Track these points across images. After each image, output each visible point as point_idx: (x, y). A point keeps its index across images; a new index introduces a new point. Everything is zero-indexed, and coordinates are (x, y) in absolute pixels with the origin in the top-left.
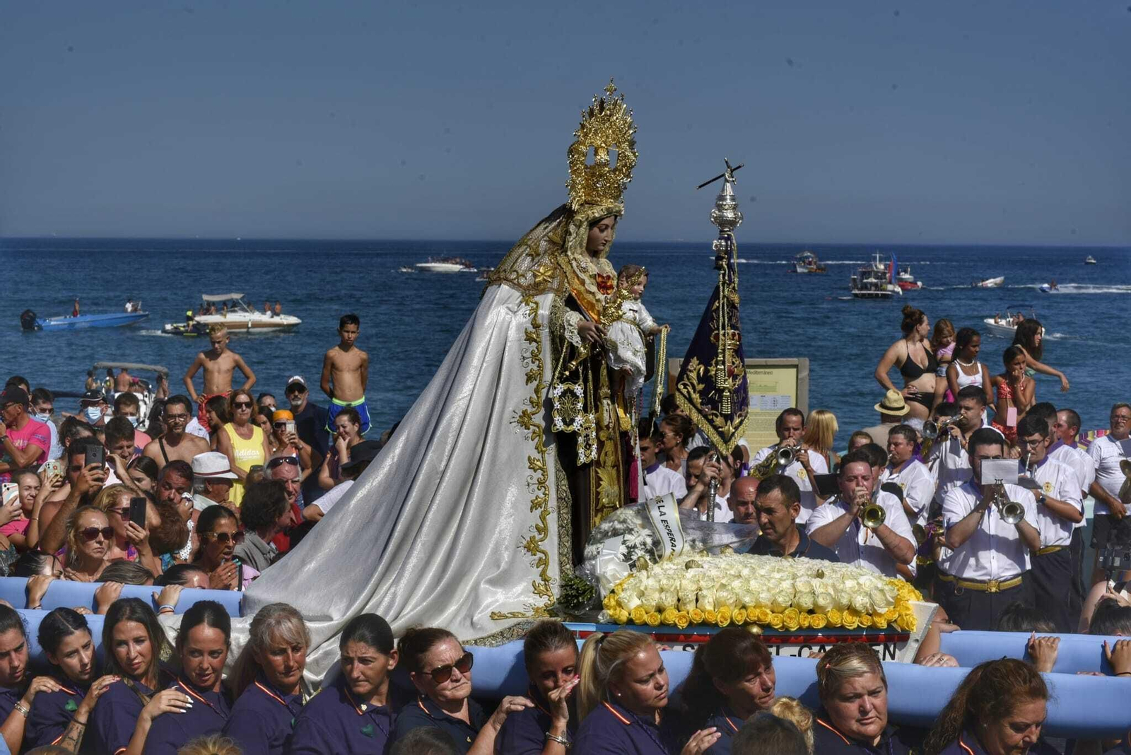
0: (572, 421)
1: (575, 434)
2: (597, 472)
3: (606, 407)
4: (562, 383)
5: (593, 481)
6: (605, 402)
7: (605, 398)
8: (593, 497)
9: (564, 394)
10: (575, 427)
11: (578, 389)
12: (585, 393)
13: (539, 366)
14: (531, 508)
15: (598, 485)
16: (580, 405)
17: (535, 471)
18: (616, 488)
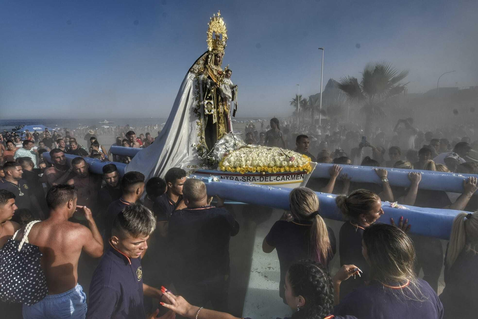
0: (211, 111)
1: (212, 115)
2: (219, 125)
3: (221, 107)
4: (207, 100)
5: (217, 128)
6: (220, 106)
7: (220, 105)
8: (217, 132)
9: (207, 103)
10: (212, 113)
11: (212, 102)
12: (214, 103)
13: (199, 96)
14: (198, 136)
15: (219, 129)
16: (213, 107)
17: (198, 125)
18: (225, 129)
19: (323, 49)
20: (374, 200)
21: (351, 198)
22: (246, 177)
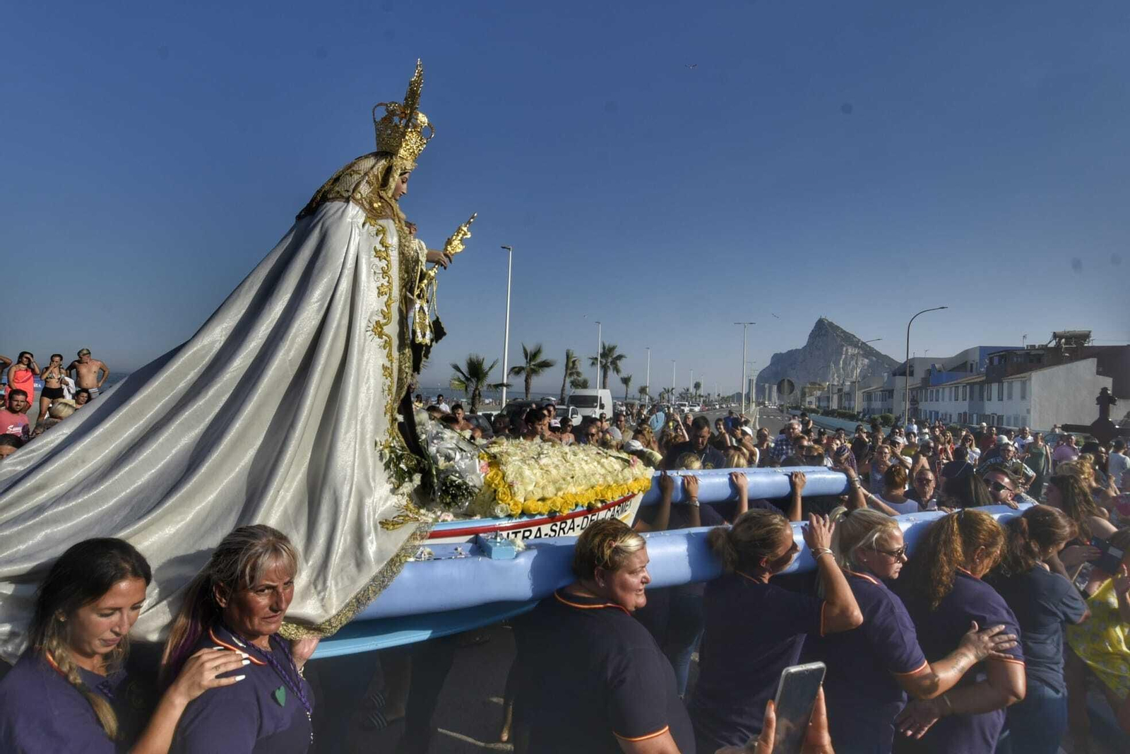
0: (425, 334)
4: (419, 299)
9: (420, 309)
10: (427, 340)
11: (426, 308)
13: (388, 282)
16: (427, 322)
17: (387, 378)
19: (510, 249)
20: (779, 527)
21: (739, 529)
22: (559, 523)
